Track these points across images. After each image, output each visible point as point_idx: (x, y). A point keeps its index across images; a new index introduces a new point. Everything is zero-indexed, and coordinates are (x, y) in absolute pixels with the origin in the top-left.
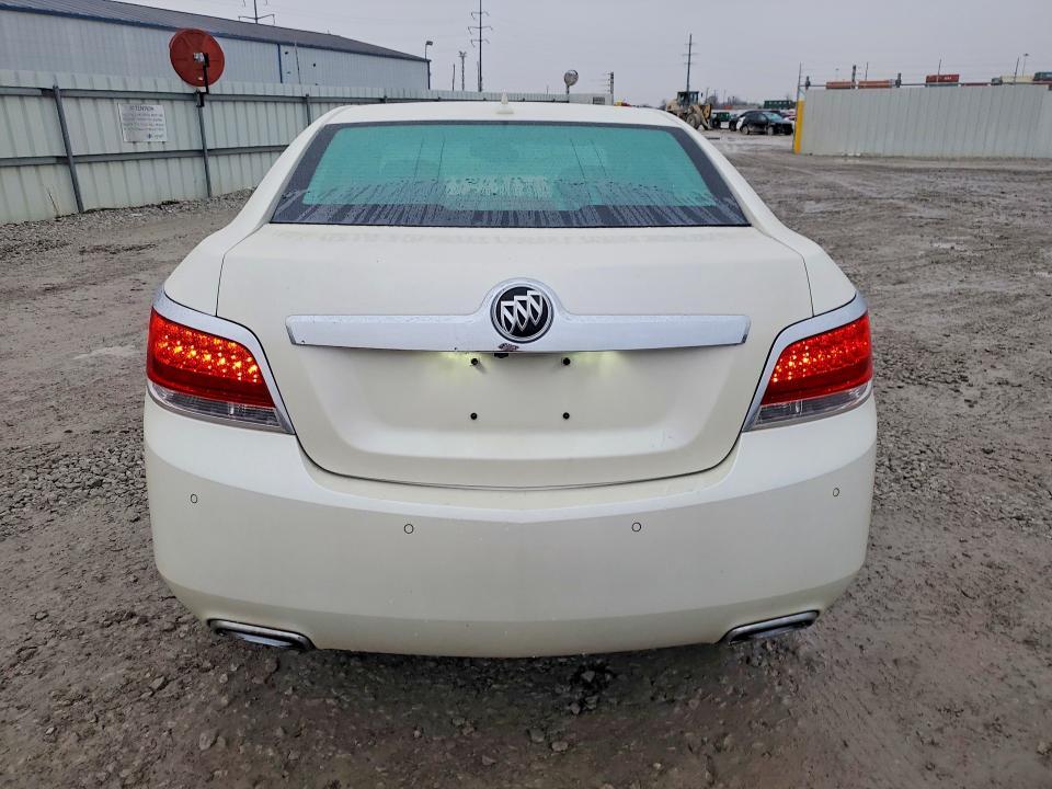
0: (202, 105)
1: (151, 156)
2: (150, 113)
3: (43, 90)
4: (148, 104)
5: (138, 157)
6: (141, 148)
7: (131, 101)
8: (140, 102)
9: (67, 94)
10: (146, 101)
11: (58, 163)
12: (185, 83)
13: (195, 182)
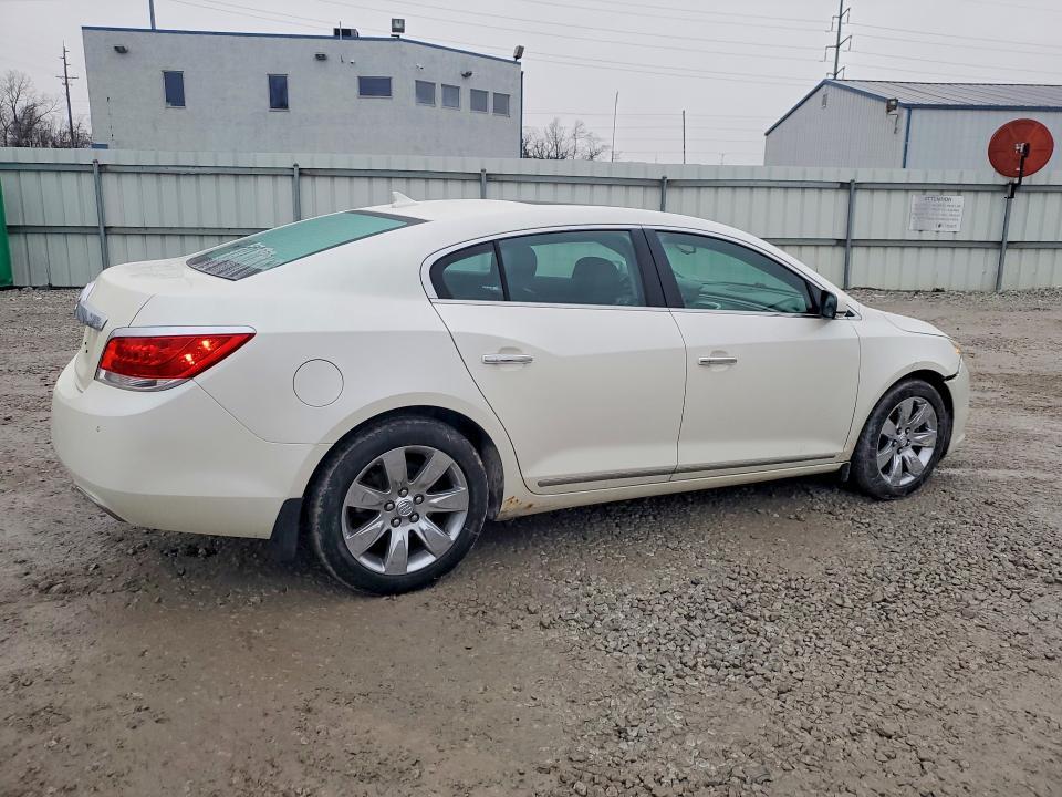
0: (1012, 196)
1: (937, 245)
2: (947, 203)
3: (842, 183)
4: (946, 195)
5: (919, 245)
6: (925, 236)
7: (928, 193)
8: (938, 193)
9: (864, 186)
10: (945, 193)
11: (837, 245)
12: (998, 174)
13: (984, 273)
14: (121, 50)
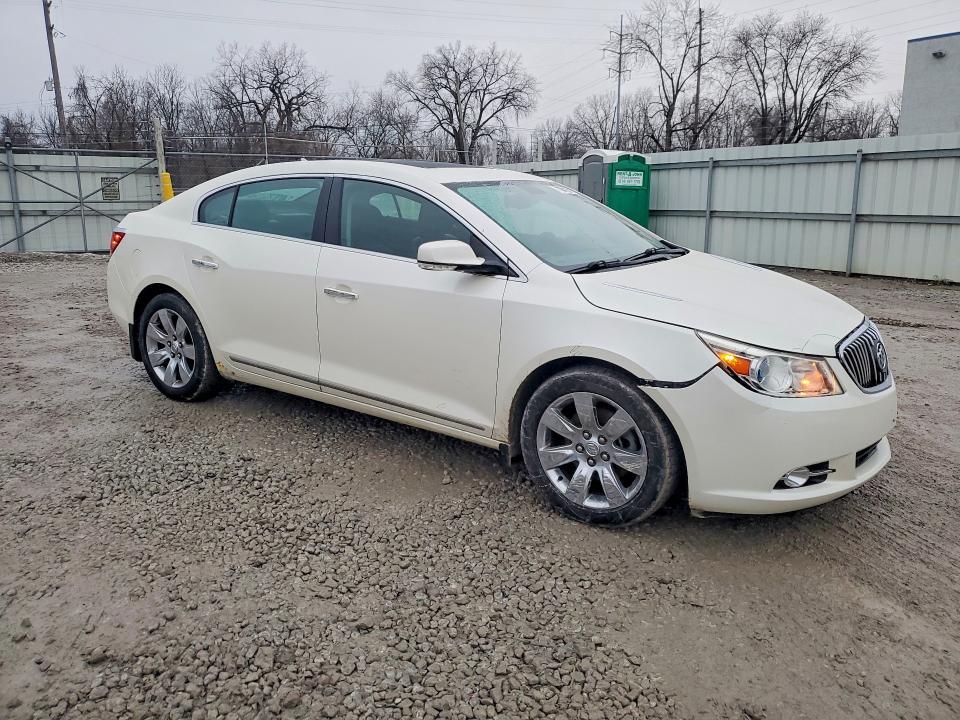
14: (939, 56)
